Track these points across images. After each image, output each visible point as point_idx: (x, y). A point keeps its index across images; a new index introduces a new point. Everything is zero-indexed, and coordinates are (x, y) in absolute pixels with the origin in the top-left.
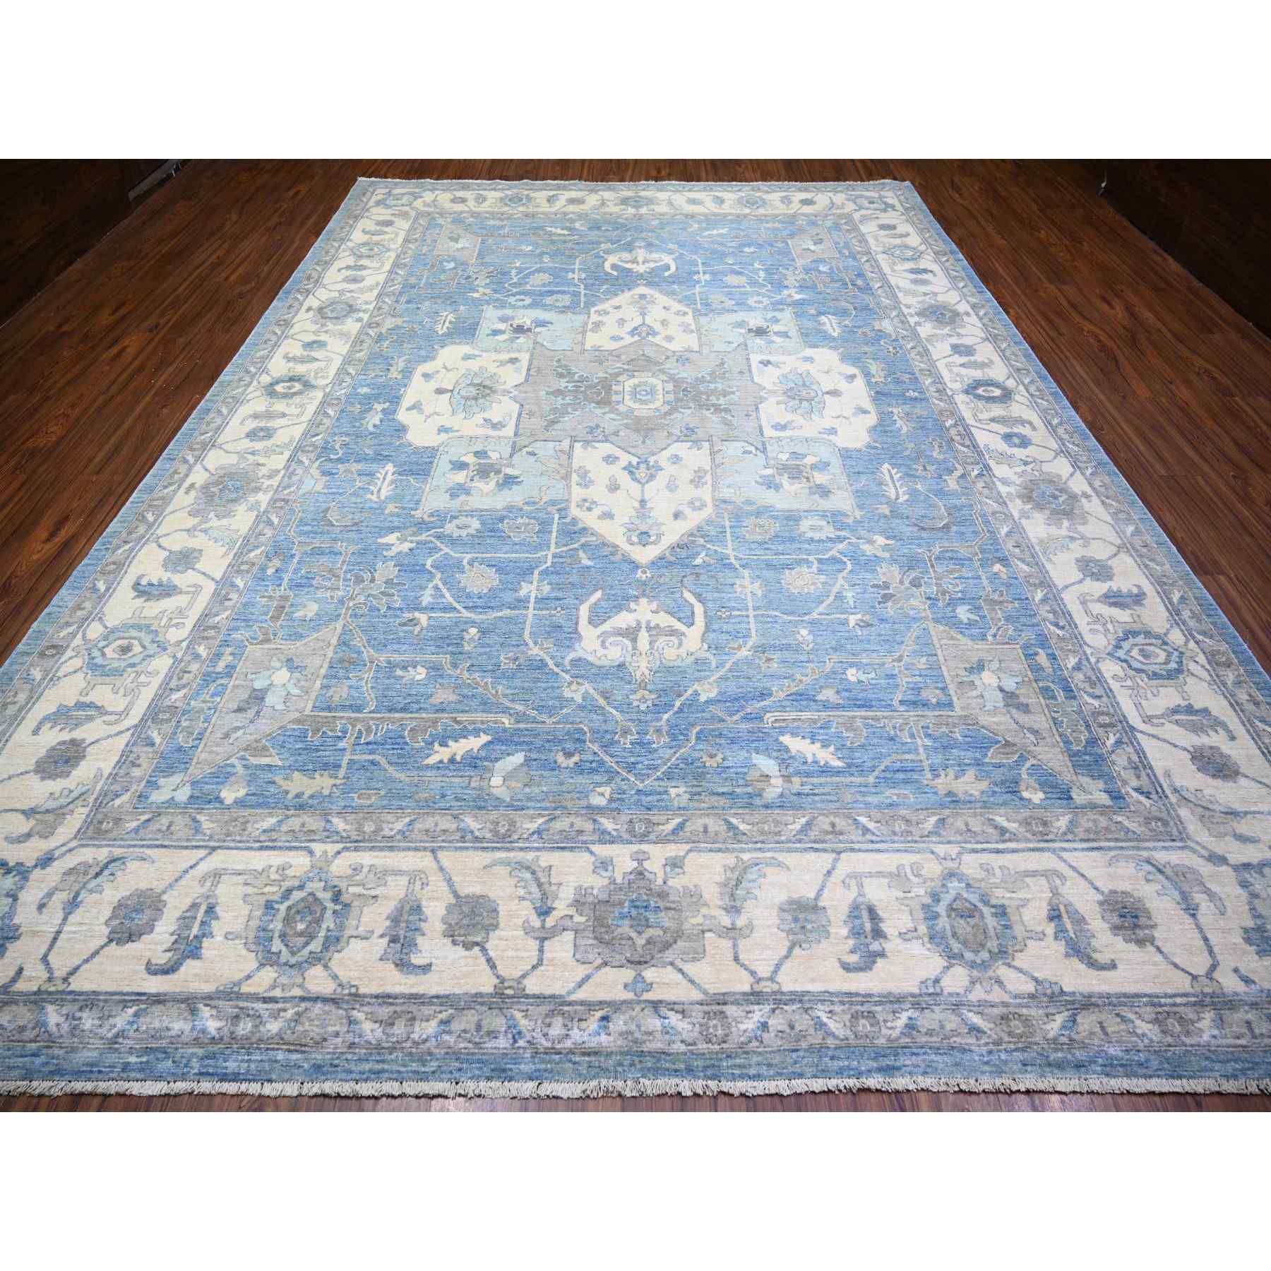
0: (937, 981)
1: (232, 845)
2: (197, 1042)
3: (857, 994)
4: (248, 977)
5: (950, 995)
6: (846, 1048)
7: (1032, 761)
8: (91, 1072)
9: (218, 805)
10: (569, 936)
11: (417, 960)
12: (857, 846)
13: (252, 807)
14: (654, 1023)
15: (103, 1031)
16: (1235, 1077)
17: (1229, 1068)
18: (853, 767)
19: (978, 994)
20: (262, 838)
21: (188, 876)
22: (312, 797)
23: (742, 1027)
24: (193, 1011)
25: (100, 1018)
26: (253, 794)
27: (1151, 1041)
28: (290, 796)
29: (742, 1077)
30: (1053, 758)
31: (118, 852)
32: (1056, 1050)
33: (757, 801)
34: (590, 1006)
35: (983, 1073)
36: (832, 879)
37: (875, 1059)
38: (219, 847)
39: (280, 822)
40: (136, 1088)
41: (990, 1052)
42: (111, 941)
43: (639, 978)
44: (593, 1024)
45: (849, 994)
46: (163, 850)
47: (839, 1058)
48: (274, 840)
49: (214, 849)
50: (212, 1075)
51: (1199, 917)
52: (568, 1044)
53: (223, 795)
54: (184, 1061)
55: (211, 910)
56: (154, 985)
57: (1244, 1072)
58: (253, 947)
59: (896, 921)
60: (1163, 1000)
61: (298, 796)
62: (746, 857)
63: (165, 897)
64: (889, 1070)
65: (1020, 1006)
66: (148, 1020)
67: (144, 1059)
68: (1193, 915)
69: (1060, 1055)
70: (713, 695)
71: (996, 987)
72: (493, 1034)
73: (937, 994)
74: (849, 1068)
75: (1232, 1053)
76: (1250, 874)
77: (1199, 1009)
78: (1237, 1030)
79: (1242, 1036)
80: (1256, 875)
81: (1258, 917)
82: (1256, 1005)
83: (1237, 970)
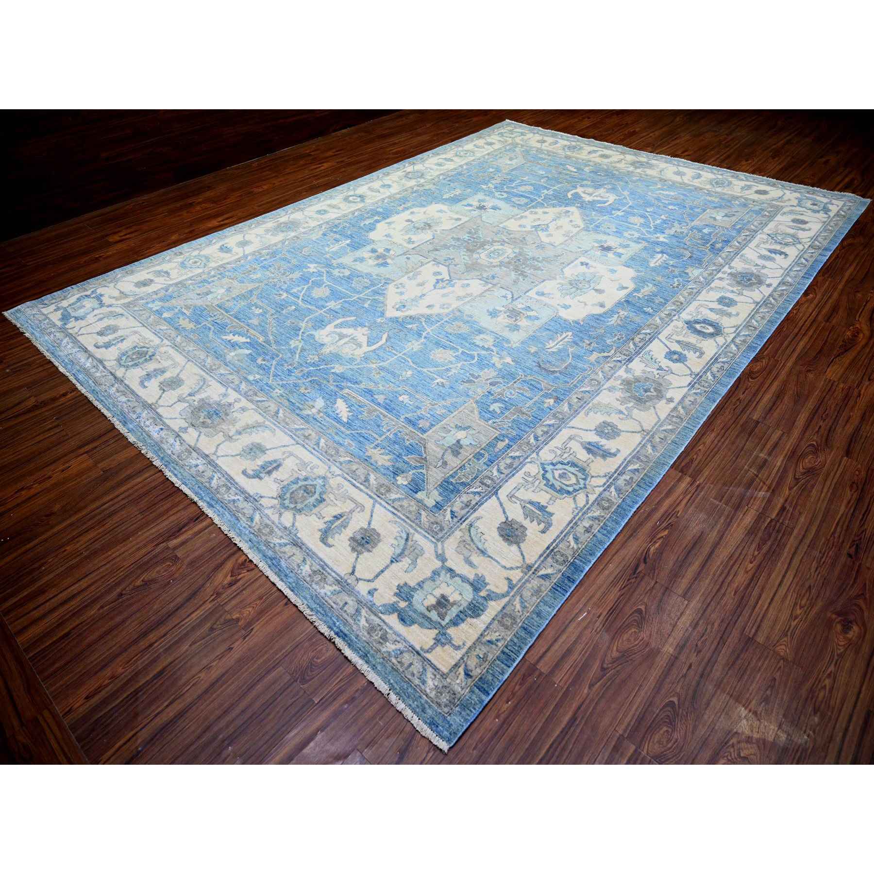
0: (261, 497)
1: (149, 328)
2: (81, 367)
3: (234, 480)
4: (109, 360)
5: (261, 504)
6: (208, 490)
7: (424, 471)
9: (160, 316)
10: (187, 404)
11: (146, 384)
12: (307, 446)
13: (166, 321)
14: (171, 440)
16: (312, 610)
17: (314, 606)
18: (349, 425)
19: (269, 512)
20: (157, 330)
21: (131, 329)
22: (182, 328)
23: (191, 461)
24: (88, 359)
25: (73, 347)
26: (171, 318)
27: (301, 573)
28: (178, 324)
29: (172, 472)
30: (435, 476)
31: (125, 313)
32: (265, 545)
33: (298, 411)
34: (164, 424)
35: (235, 531)
36: (282, 448)
37: (210, 498)
38: (146, 327)
39: (167, 329)
41: (244, 527)
42: (97, 333)
43: (186, 429)
44: (157, 428)
45: (232, 478)
46: (134, 319)
47: (201, 489)
48: (159, 333)
49: (144, 326)
51: (394, 564)
52: (147, 429)
53: (164, 314)
55: (123, 340)
56: (91, 348)
57: (317, 612)
58: (119, 354)
59: (282, 474)
60: (327, 569)
61: (180, 325)
62: (267, 423)
63: (120, 330)
64: (211, 506)
65: (277, 527)
66: (80, 354)
68: (392, 562)
69: (264, 548)
70: (338, 372)
71: (277, 515)
72: (134, 412)
73: (256, 501)
74: (201, 494)
75: (324, 604)
76: (447, 573)
77: (336, 583)
78: (338, 601)
79: (337, 604)
80: (448, 575)
81: (420, 586)
82: (359, 602)
83: (376, 590)
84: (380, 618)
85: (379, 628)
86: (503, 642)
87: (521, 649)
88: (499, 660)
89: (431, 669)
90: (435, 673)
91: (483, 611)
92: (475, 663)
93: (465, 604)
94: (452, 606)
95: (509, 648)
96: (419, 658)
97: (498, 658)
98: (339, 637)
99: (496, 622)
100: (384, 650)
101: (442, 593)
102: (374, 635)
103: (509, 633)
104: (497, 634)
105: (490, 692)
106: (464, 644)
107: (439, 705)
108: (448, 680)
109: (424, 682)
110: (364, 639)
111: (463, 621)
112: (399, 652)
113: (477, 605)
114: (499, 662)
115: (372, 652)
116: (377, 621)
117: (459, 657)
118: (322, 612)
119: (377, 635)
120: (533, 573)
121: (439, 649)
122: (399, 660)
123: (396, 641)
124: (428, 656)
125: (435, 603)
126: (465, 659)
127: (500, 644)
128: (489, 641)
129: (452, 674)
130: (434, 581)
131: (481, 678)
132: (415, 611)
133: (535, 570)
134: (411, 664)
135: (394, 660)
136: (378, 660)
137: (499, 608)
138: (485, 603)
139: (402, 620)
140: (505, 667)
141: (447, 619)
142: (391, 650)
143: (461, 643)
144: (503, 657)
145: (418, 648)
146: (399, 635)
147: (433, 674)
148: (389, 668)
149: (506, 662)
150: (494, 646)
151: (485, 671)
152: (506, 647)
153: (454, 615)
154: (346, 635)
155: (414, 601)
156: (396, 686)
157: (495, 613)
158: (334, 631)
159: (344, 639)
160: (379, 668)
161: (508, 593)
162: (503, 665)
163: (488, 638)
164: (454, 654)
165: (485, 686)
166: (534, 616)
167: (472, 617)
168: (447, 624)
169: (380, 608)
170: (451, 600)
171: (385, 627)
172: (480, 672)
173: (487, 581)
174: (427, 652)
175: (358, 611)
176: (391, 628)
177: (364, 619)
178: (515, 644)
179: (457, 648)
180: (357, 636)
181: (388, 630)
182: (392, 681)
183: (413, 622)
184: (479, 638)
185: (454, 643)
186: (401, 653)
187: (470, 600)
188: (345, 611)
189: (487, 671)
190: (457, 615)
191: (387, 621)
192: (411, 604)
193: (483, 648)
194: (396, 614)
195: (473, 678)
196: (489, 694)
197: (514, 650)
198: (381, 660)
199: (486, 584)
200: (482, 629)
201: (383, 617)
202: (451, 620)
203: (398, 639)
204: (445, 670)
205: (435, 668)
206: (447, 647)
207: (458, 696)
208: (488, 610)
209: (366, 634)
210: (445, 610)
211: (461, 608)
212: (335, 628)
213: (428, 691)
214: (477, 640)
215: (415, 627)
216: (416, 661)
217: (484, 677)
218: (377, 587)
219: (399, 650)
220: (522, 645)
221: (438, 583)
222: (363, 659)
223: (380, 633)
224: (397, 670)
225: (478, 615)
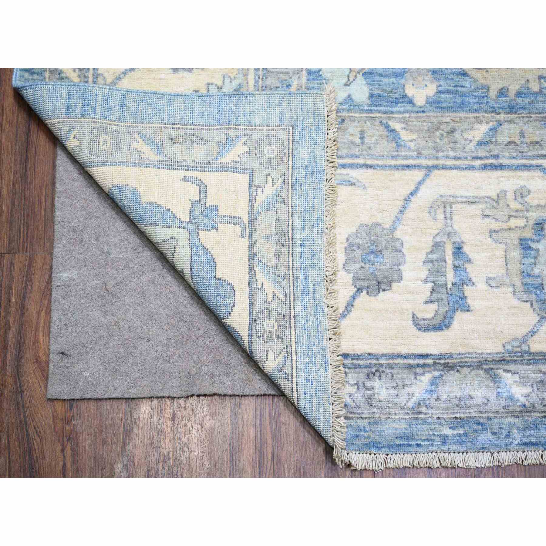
1: (449, 163)
2: (508, 410)
4: (533, 333)
8: (410, 445)
9: (409, 107)
13: (449, 109)
15: (402, 400)
20: (481, 154)
21: (412, 205)
22: (519, 94)
24: (495, 378)
25: (394, 388)
26: (448, 92)
28: (493, 94)
38: (436, 167)
39: (493, 130)
40: (459, 460)
42: (360, 290)
46: (370, 171)
48: (496, 157)
49: (430, 169)
50: (535, 444)
53: (410, 91)
54: (505, 433)
55: (458, 250)
56: (433, 344)
58: (525, 297)
61: (502, 92)
63: (398, 234)
66: (447, 388)
67: (461, 431)
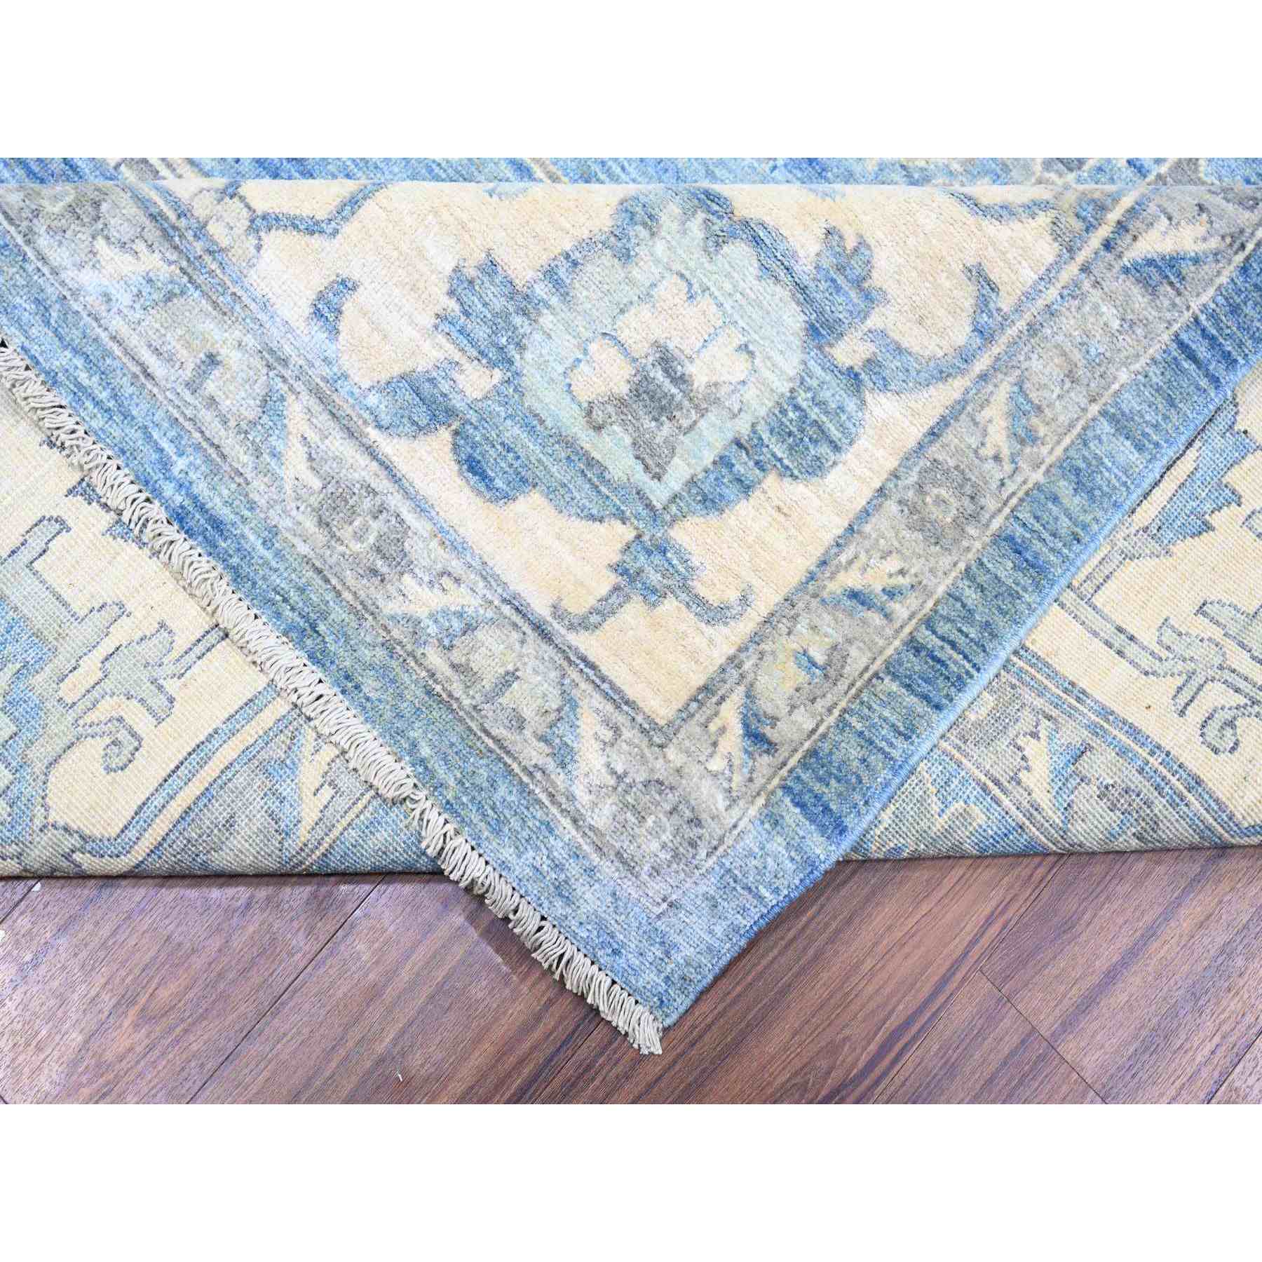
75: (107, 353)
76: (688, 215)
77: (152, 233)
78: (173, 342)
79: (170, 360)
80: (696, 226)
81: (558, 284)
82: (274, 359)
83: (346, 286)
84: (371, 452)
85: (367, 504)
86: (913, 601)
87: (994, 636)
88: (895, 677)
89: (597, 700)
90: (620, 719)
91: (836, 448)
92: (788, 688)
93: (758, 404)
94: (703, 413)
95: (944, 628)
96: (548, 651)
97: (891, 668)
98: (190, 533)
99: (891, 507)
100: (391, 608)
101: (658, 334)
102: (346, 533)
103: (946, 561)
104: (893, 564)
105: (849, 821)
106: (744, 600)
107: (628, 864)
108: (671, 752)
109: (564, 756)
110: (303, 549)
111: (746, 488)
112: (457, 625)
113: (814, 413)
114: (894, 687)
115: (338, 613)
116: (362, 469)
117: (719, 656)
118: (103, 395)
119: (359, 537)
120: (1107, 245)
121: (633, 612)
122: (457, 656)
123: (445, 573)
124: (583, 642)
125: (623, 389)
126: (747, 666)
127: (900, 610)
128: (854, 595)
129: (693, 727)
130: (625, 256)
131: (813, 753)
132: (532, 422)
133: (1121, 226)
134: (509, 678)
135: (435, 659)
136: (366, 654)
137: (915, 432)
138: (851, 405)
139: (473, 467)
140: (921, 707)
141: (677, 474)
142: (421, 613)
143: (733, 596)
144: (914, 663)
145: (541, 608)
146: (457, 547)
147: (606, 722)
148: (414, 693)
149: (925, 688)
150: (876, 618)
151: (831, 720)
152: (929, 623)
153: (708, 458)
154: (217, 524)
155: (527, 362)
156: (441, 771)
157: (892, 463)
158: (166, 504)
159: (212, 549)
160: (370, 685)
161: (966, 357)
162: (911, 700)
163: (851, 579)
164: (700, 642)
165: (830, 792)
166: (1064, 488)
167: (786, 472)
168: (675, 498)
169: (372, 400)
170: (700, 375)
171: (395, 501)
172: (809, 725)
173: (878, 279)
174: (582, 624)
175: (269, 403)
176: (422, 507)
177: (302, 451)
178: (969, 614)
179: (714, 614)
180: (271, 535)
181: (410, 518)
182: (425, 751)
183: (523, 482)
184: (812, 577)
185: (702, 591)
186: (469, 629)
187: (784, 388)
188: (212, 402)
189: (842, 725)
190: (723, 461)
191: (402, 467)
192: (513, 379)
193: (826, 620)
194: (445, 435)
195: (783, 753)
196: (843, 830)
197: (961, 640)
198: (381, 653)
199: (870, 298)
200: (828, 538)
201: (388, 446)
202: (692, 482)
203: (456, 566)
204: (661, 709)
205: (620, 700)
206: (670, 605)
207: (712, 830)
208: (862, 443)
209: (310, 524)
210: (667, 429)
211: (742, 427)
212: (169, 489)
213: (583, 797)
214: (802, 587)
215: (531, 505)
216: (532, 663)
217: (826, 746)
218: (354, 272)
219: (460, 615)
220: (1000, 621)
221: (642, 272)
222: (300, 644)
223: (376, 526)
224: (446, 702)
225: (817, 468)
